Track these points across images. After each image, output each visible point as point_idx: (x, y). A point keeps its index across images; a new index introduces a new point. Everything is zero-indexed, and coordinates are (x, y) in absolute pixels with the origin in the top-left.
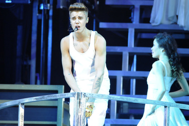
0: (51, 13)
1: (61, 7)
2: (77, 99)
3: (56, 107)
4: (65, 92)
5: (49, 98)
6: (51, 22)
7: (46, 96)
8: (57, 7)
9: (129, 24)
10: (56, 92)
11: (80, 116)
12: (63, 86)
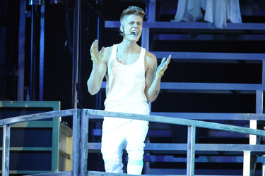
0: (43, 10)
1: (56, 2)
2: (78, 117)
4: (62, 109)
10: (51, 109)
12: (60, 102)
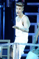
0: (4, 9)
2: (16, 46)
3: (7, 49)
4: (10, 43)
5: (4, 45)
6: (4, 13)
7: (2, 45)
8: (7, 6)
9: (37, 13)
10: (7, 43)
11: (17, 53)
12: (10, 40)
